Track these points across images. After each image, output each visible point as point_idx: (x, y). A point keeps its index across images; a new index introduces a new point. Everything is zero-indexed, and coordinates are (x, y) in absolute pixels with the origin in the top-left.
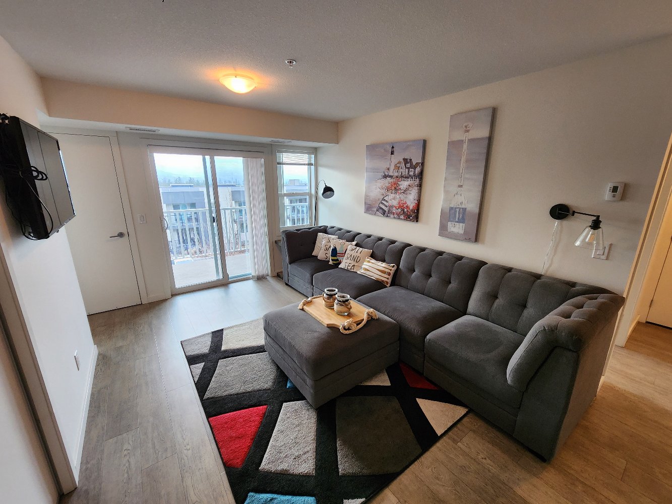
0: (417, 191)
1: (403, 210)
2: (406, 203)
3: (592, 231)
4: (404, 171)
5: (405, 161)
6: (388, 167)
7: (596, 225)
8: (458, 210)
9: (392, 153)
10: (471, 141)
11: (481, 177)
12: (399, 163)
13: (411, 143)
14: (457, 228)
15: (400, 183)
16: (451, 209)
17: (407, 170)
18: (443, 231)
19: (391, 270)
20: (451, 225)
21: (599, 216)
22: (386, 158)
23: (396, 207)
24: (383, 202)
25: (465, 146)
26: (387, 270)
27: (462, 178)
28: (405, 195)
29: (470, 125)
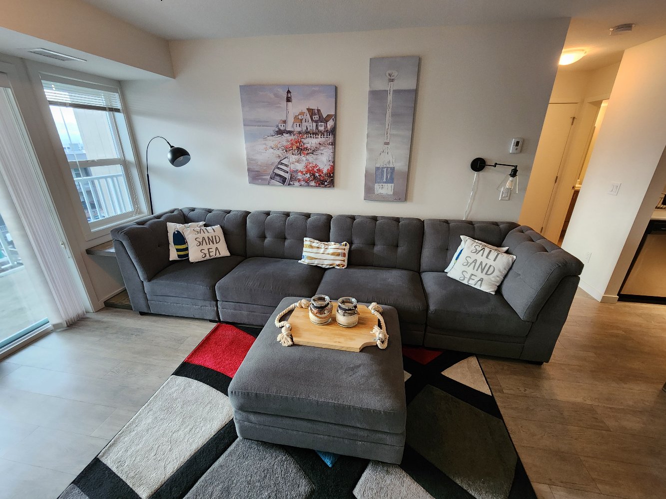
0: (331, 151)
1: (314, 175)
2: (316, 166)
3: (511, 179)
4: (312, 126)
5: (311, 112)
6: (284, 119)
7: (514, 174)
8: (385, 170)
9: (288, 100)
10: (396, 92)
11: (409, 133)
12: (302, 113)
13: (317, 89)
14: (386, 189)
15: (305, 141)
16: (377, 169)
17: (314, 124)
18: (370, 194)
19: (344, 249)
20: (378, 187)
21: (517, 166)
22: (279, 107)
23: (302, 172)
24: (280, 166)
25: (390, 98)
26: (339, 251)
27: (388, 134)
28: (315, 157)
29: (395, 73)
